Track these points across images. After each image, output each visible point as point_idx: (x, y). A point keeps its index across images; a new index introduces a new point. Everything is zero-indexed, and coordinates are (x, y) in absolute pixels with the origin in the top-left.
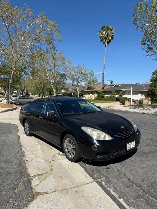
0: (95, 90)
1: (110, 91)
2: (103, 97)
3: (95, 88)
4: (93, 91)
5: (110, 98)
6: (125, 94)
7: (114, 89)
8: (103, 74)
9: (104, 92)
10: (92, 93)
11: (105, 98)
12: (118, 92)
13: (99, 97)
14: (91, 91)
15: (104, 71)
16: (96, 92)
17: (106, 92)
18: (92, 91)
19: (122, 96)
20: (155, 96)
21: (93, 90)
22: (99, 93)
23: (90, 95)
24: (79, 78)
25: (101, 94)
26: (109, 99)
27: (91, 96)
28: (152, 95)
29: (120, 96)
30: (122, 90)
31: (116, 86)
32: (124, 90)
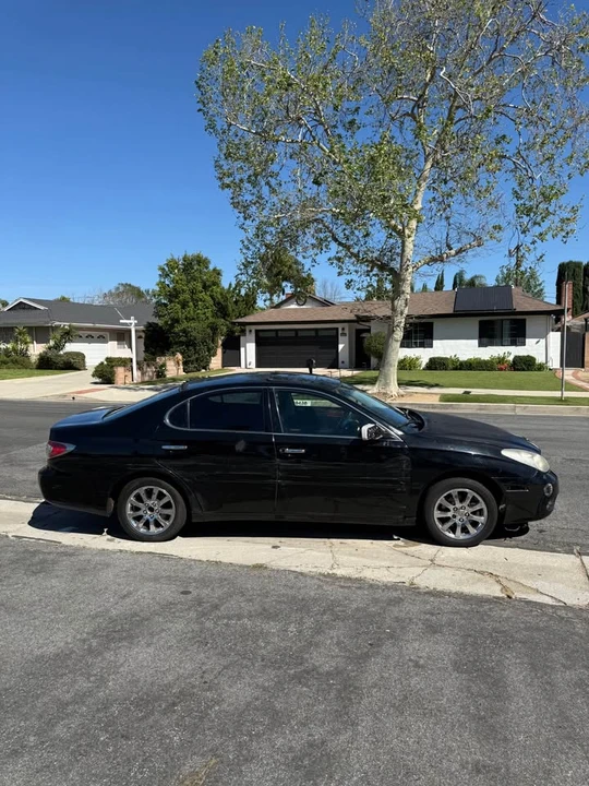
5: (4, 358)
6: (71, 341)
7: (21, 320)
12: (40, 333)
19: (58, 347)
20: (195, 349)
26: (5, 363)
28: (187, 346)
29: (50, 348)
30: (57, 327)
31: (21, 306)
32: (66, 325)
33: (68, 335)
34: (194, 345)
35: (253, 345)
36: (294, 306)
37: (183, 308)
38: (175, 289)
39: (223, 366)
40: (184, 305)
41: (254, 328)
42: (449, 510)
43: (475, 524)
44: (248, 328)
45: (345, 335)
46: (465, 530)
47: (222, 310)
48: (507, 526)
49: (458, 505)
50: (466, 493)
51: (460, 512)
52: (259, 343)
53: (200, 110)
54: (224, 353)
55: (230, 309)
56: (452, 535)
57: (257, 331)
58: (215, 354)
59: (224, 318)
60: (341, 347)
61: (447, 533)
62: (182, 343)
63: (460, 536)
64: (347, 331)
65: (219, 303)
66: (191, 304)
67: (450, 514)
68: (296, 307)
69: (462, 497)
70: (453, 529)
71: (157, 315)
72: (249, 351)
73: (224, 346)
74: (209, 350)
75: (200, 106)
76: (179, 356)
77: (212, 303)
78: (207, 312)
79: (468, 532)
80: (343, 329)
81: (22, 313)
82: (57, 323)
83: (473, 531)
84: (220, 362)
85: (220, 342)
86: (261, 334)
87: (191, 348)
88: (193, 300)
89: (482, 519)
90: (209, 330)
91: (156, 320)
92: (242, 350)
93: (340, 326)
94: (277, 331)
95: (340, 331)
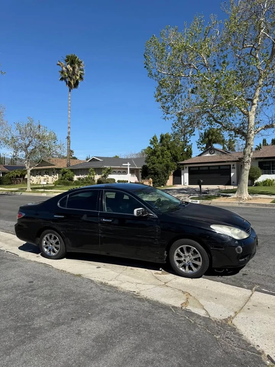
0: (53, 167)
1: (84, 169)
2: (71, 179)
3: (53, 164)
4: (49, 169)
5: (85, 181)
6: (110, 174)
7: (92, 165)
8: (68, 138)
9: (72, 170)
10: (48, 172)
11: (76, 182)
12: (98, 170)
13: (64, 179)
14: (44, 169)
15: (69, 133)
16: (55, 171)
17: (76, 171)
18: (46, 169)
19: (105, 176)
20: (158, 176)
21: (50, 167)
22: (64, 173)
23: (42, 176)
24: (29, 144)
25: (67, 174)
26: (85, 183)
27: (45, 177)
28: (154, 175)
29: (102, 177)
30: (105, 168)
31: (93, 160)
32: (108, 167)
33: (109, 171)
34: (158, 175)
35: (188, 174)
36: (208, 155)
37: (158, 158)
38: (154, 150)
39: (173, 184)
40: (158, 157)
41: (188, 166)
42: (182, 257)
43: (196, 266)
44: (185, 166)
45: (235, 168)
46: (190, 268)
47: (175, 159)
48: (216, 268)
49: (186, 254)
50: (190, 248)
51: (188, 258)
52: (190, 173)
53: (145, 67)
54: (174, 178)
55: (179, 158)
56: (184, 270)
57: (189, 168)
58: (168, 179)
59: (176, 162)
60: (232, 174)
61: (181, 269)
62: (152, 174)
63: (187, 271)
64: (235, 166)
65: (174, 155)
66: (161, 156)
67: (183, 259)
68: (210, 155)
69: (188, 249)
70: (184, 266)
71: (146, 162)
72: (185, 177)
73: (174, 175)
74: (165, 177)
75: (145, 65)
76: (151, 180)
77: (170, 155)
78: (168, 160)
79: (192, 270)
80: (233, 165)
81: (94, 162)
82: (105, 166)
83: (195, 270)
84: (172, 182)
85: (172, 173)
86: (191, 169)
87: (156, 176)
88: (162, 154)
89: (199, 263)
90: (165, 168)
91: (146, 164)
92: (182, 176)
93: (232, 164)
94: (199, 167)
95: (232, 166)
